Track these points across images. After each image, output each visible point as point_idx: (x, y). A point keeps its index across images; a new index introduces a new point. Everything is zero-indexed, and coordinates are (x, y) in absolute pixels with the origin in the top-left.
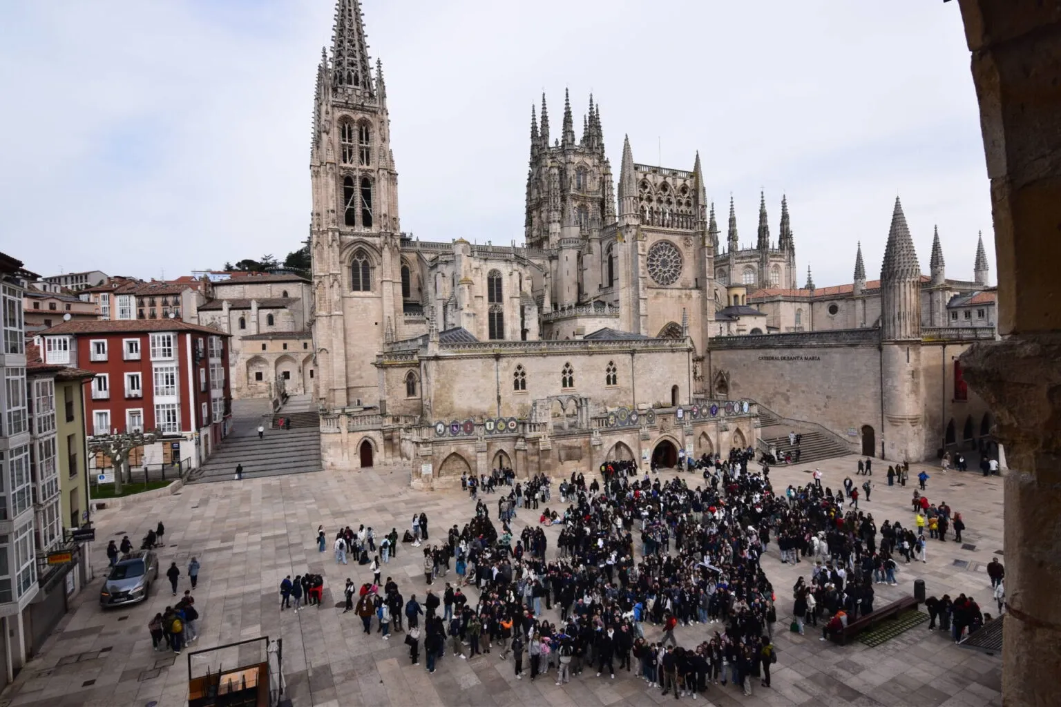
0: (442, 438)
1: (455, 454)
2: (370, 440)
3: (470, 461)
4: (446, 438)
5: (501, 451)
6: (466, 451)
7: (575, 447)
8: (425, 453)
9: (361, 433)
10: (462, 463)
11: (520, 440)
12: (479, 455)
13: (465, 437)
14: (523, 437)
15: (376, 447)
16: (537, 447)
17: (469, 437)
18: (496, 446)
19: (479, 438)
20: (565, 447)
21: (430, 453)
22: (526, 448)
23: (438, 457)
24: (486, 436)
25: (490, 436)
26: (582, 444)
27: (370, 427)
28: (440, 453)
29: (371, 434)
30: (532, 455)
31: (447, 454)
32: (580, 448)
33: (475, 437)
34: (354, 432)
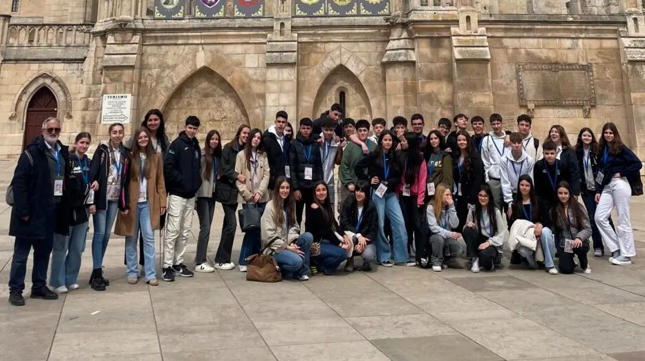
0: (172, 23)
1: (206, 73)
2: (54, 87)
3: (250, 94)
4: (185, 23)
5: (341, 71)
6: (239, 64)
7: (571, 66)
8: (117, 60)
9: (35, 66)
10: (228, 104)
11: (395, 33)
12: (273, 73)
13: (238, 23)
14: (404, 25)
15: (68, 104)
16: (444, 53)
17: (250, 22)
18: (326, 54)
19: (277, 26)
20: (535, 63)
21: (132, 60)
22: (413, 56)
23: (159, 79)
24: (298, 22)
25: (309, 21)
26: (593, 57)
27: (60, 53)
28: (163, 67)
29: (59, 70)
30: (431, 77)
31: (184, 71)
32: (587, 68)
33: (265, 22)
34: (17, 61)
